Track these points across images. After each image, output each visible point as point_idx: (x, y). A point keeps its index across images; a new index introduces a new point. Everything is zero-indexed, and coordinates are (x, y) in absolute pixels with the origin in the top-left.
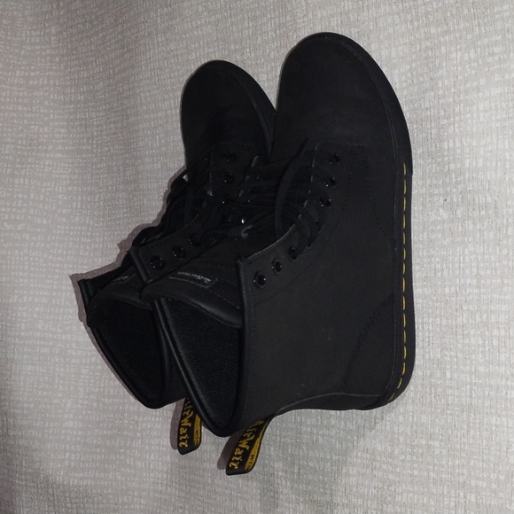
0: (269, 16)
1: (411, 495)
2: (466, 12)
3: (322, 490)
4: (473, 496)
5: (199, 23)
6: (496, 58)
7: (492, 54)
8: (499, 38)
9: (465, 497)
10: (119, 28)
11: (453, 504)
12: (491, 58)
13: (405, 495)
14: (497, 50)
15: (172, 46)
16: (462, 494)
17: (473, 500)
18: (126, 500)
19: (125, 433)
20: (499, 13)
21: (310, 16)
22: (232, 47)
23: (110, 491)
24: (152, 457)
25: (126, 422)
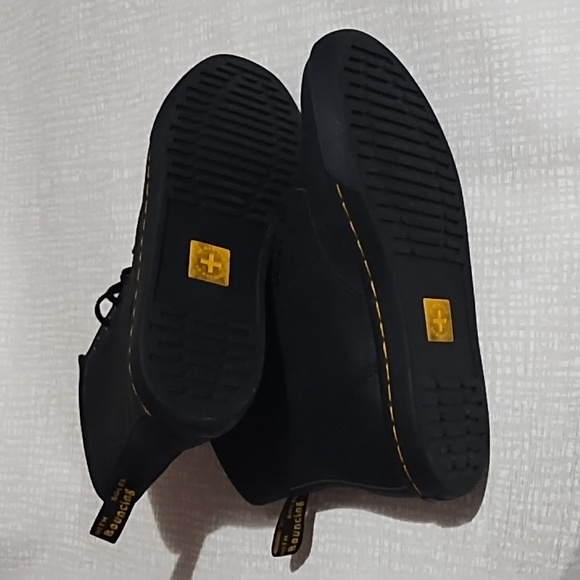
0: (201, 18)
1: (334, 545)
2: (406, 24)
3: (241, 541)
4: (398, 545)
5: (125, 21)
6: (436, 76)
7: (431, 72)
8: (438, 54)
9: (390, 546)
11: (377, 554)
12: (430, 75)
13: (328, 545)
14: (436, 67)
15: (95, 45)
16: (386, 544)
17: (398, 549)
18: (27, 554)
19: (29, 478)
20: (438, 27)
21: (246, 19)
22: (161, 50)
23: (9, 544)
24: (58, 506)
25: (30, 466)
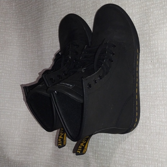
3: (106, 162)
5: (65, 1)
10: (37, 4)
13: (136, 164)
15: (56, 9)
16: (156, 164)
18: (36, 166)
19: (36, 142)
22: (77, 10)
23: (30, 163)
24: (45, 151)
25: (36, 139)
